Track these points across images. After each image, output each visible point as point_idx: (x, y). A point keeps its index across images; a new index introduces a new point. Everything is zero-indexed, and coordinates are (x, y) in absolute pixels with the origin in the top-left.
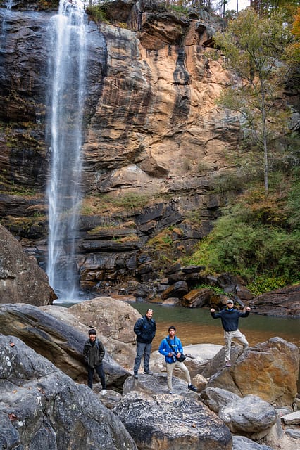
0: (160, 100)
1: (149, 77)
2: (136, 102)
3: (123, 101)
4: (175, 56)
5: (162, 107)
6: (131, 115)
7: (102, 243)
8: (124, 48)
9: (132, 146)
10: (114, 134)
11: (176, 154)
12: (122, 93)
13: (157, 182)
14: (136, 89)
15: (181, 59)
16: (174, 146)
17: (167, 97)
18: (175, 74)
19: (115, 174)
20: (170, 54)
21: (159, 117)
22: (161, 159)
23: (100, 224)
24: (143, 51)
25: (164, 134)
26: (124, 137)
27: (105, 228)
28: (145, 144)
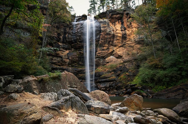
0: (117, 36)
1: (113, 30)
2: (110, 38)
3: (106, 39)
4: (120, 23)
5: (118, 38)
6: (109, 42)
7: (105, 80)
8: (105, 24)
9: (111, 50)
10: (105, 48)
11: (124, 51)
12: (106, 36)
13: (119, 60)
14: (110, 34)
15: (122, 23)
16: (123, 48)
17: (119, 35)
18: (121, 28)
19: (107, 59)
20: (119, 23)
21: (117, 41)
22: (120, 53)
23: (103, 74)
24: (111, 24)
25: (120, 45)
26: (108, 48)
27: (105, 75)
28: (114, 49)
